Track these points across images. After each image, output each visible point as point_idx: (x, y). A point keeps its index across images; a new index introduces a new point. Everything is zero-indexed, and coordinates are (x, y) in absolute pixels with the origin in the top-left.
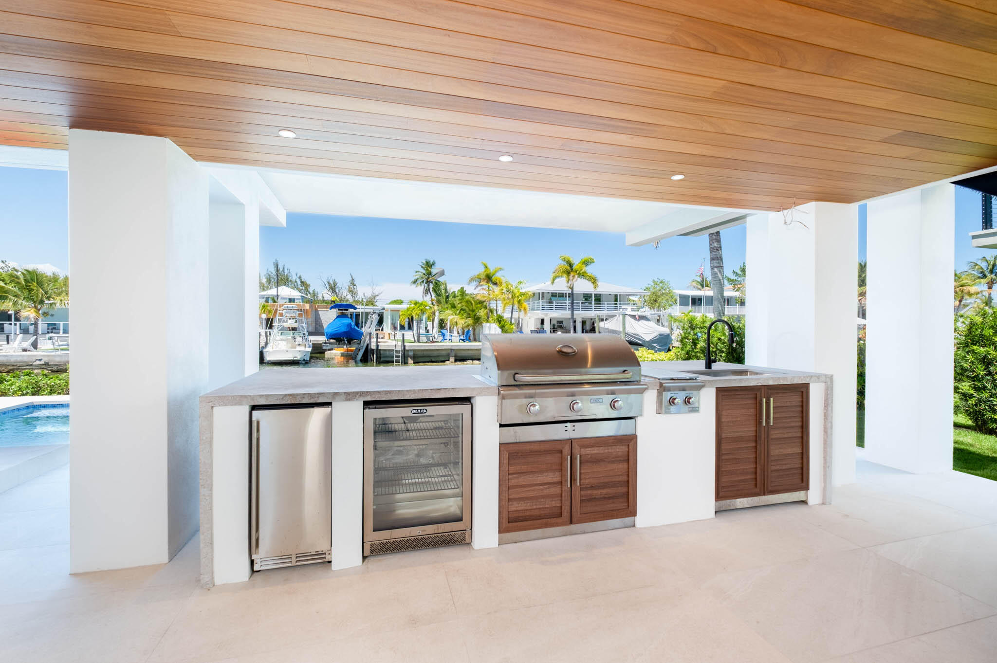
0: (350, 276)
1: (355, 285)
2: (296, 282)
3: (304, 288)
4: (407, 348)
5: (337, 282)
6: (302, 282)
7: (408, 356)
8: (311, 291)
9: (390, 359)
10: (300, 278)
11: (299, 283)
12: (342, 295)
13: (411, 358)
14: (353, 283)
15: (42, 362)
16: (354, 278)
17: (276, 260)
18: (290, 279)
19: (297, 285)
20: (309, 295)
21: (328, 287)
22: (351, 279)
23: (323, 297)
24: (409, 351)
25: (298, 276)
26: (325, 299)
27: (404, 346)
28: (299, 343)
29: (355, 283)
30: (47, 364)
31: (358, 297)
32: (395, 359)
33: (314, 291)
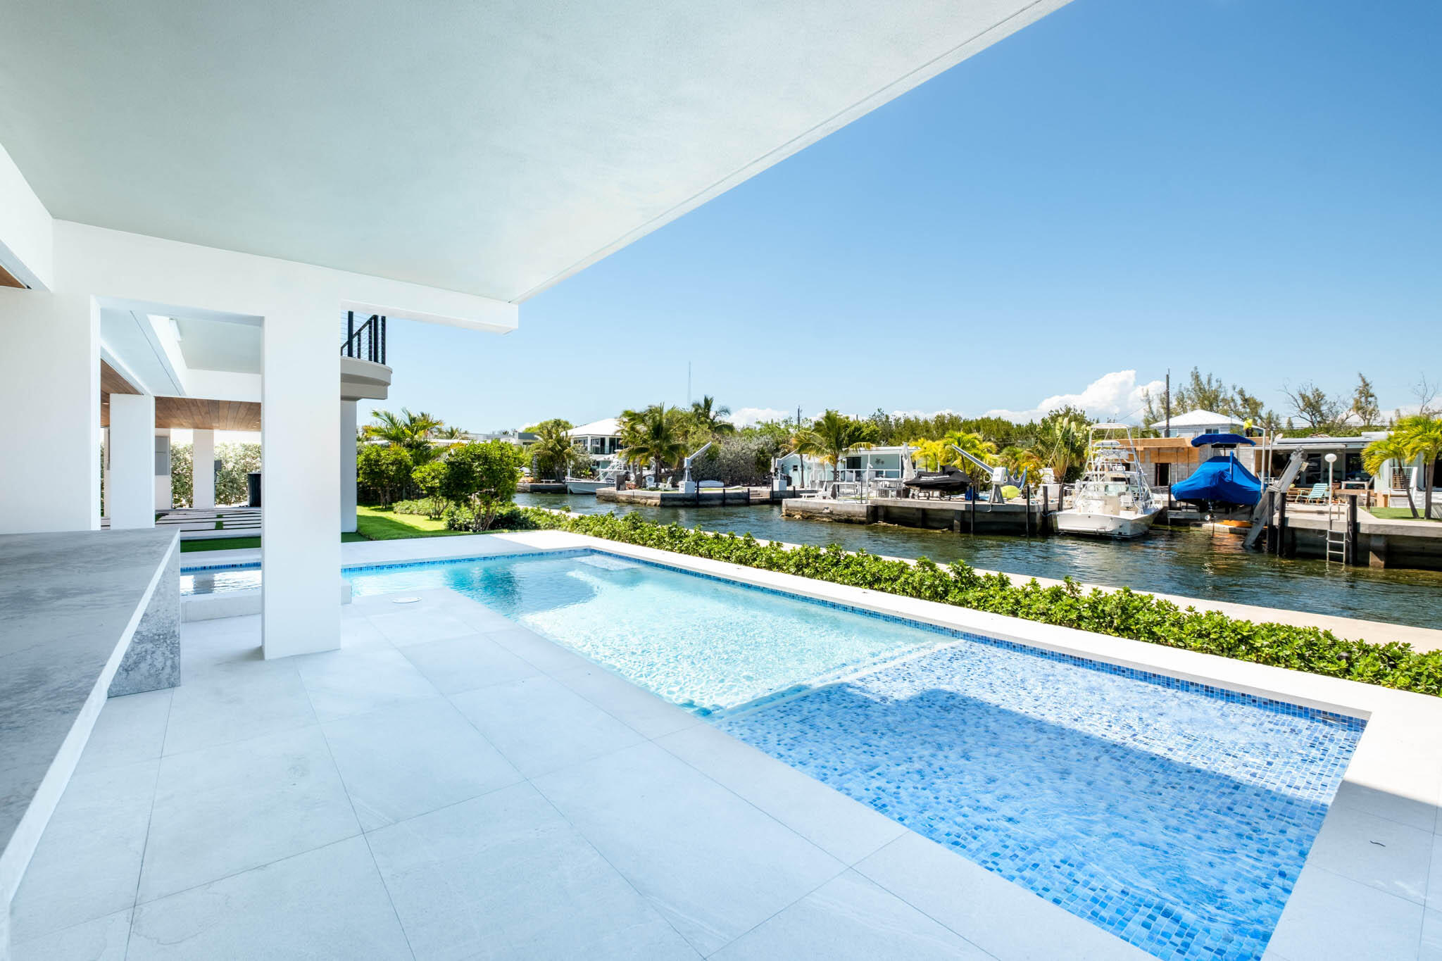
0: (1360, 379)
1: (1372, 396)
2: (1233, 400)
3: (1248, 410)
4: (1363, 530)
5: (1324, 393)
6: (1246, 401)
7: (1368, 549)
8: (1264, 413)
9: (1319, 551)
10: (1241, 393)
11: (1239, 402)
12: (1336, 417)
13: (1378, 553)
14: (1366, 392)
15: (828, 511)
16: (1368, 381)
17: (1196, 368)
18: (1221, 397)
19: (1235, 406)
20: (1259, 421)
21: (1301, 404)
22: (1361, 384)
23: (1290, 424)
24: (1372, 538)
25: (1237, 390)
26: (1296, 426)
27: (1354, 525)
28: (1127, 505)
29: (1371, 391)
30: (831, 513)
31: (1379, 419)
32: (1328, 551)
33: (1270, 414)
